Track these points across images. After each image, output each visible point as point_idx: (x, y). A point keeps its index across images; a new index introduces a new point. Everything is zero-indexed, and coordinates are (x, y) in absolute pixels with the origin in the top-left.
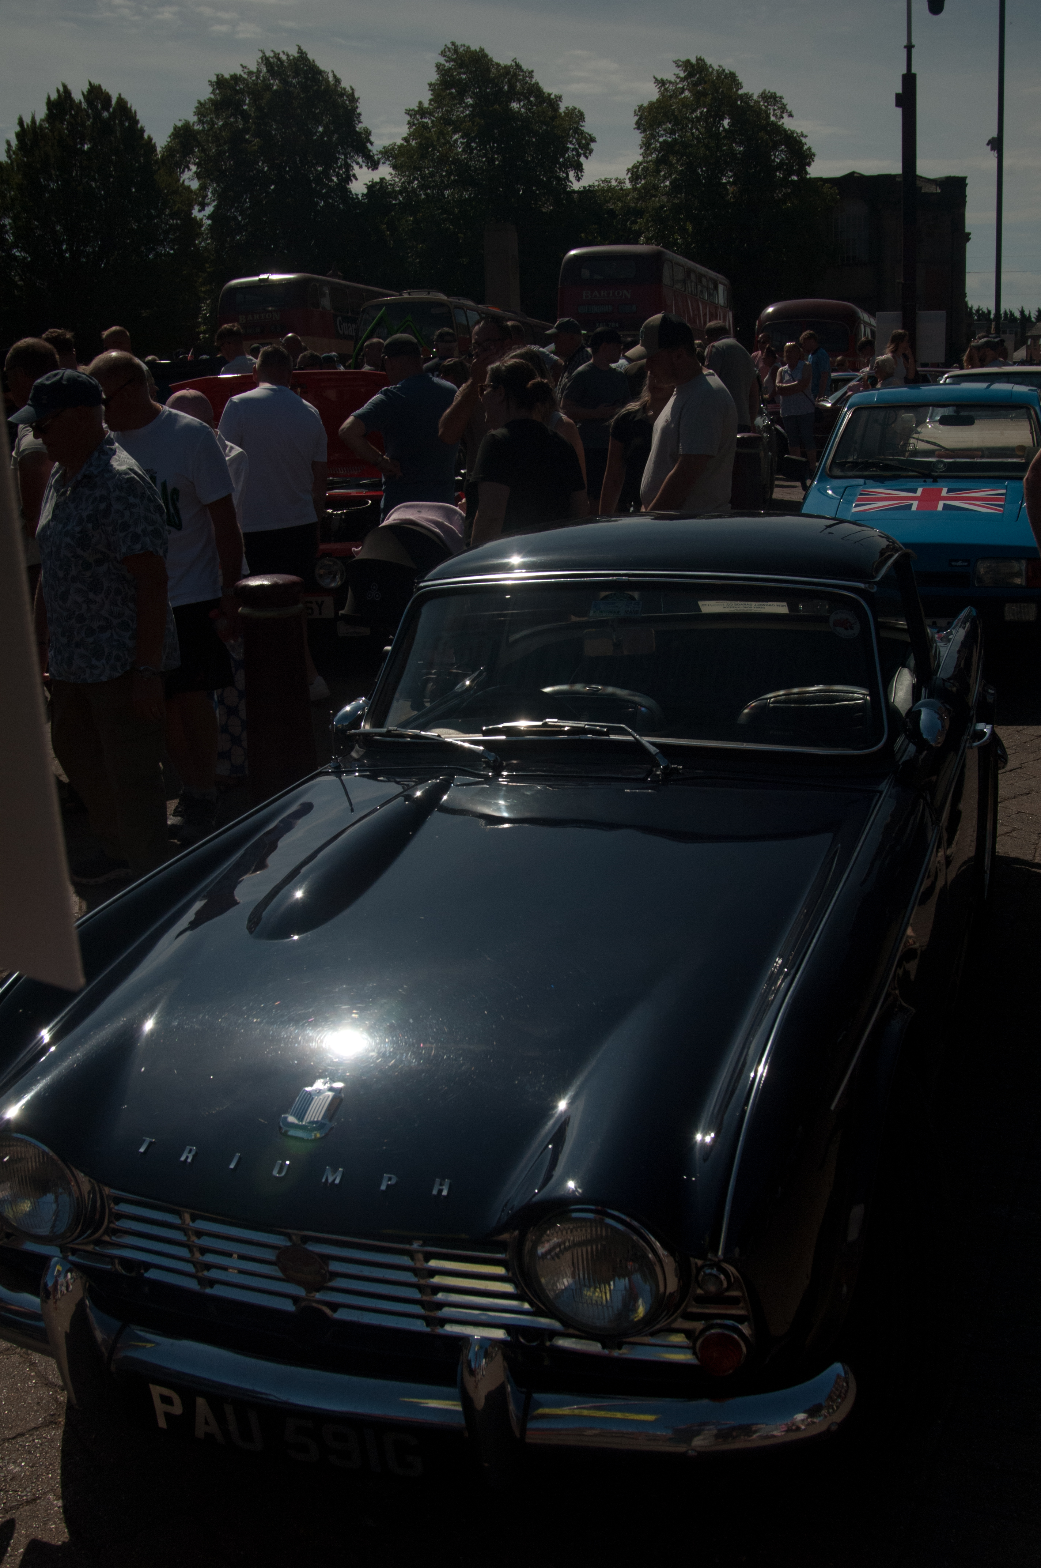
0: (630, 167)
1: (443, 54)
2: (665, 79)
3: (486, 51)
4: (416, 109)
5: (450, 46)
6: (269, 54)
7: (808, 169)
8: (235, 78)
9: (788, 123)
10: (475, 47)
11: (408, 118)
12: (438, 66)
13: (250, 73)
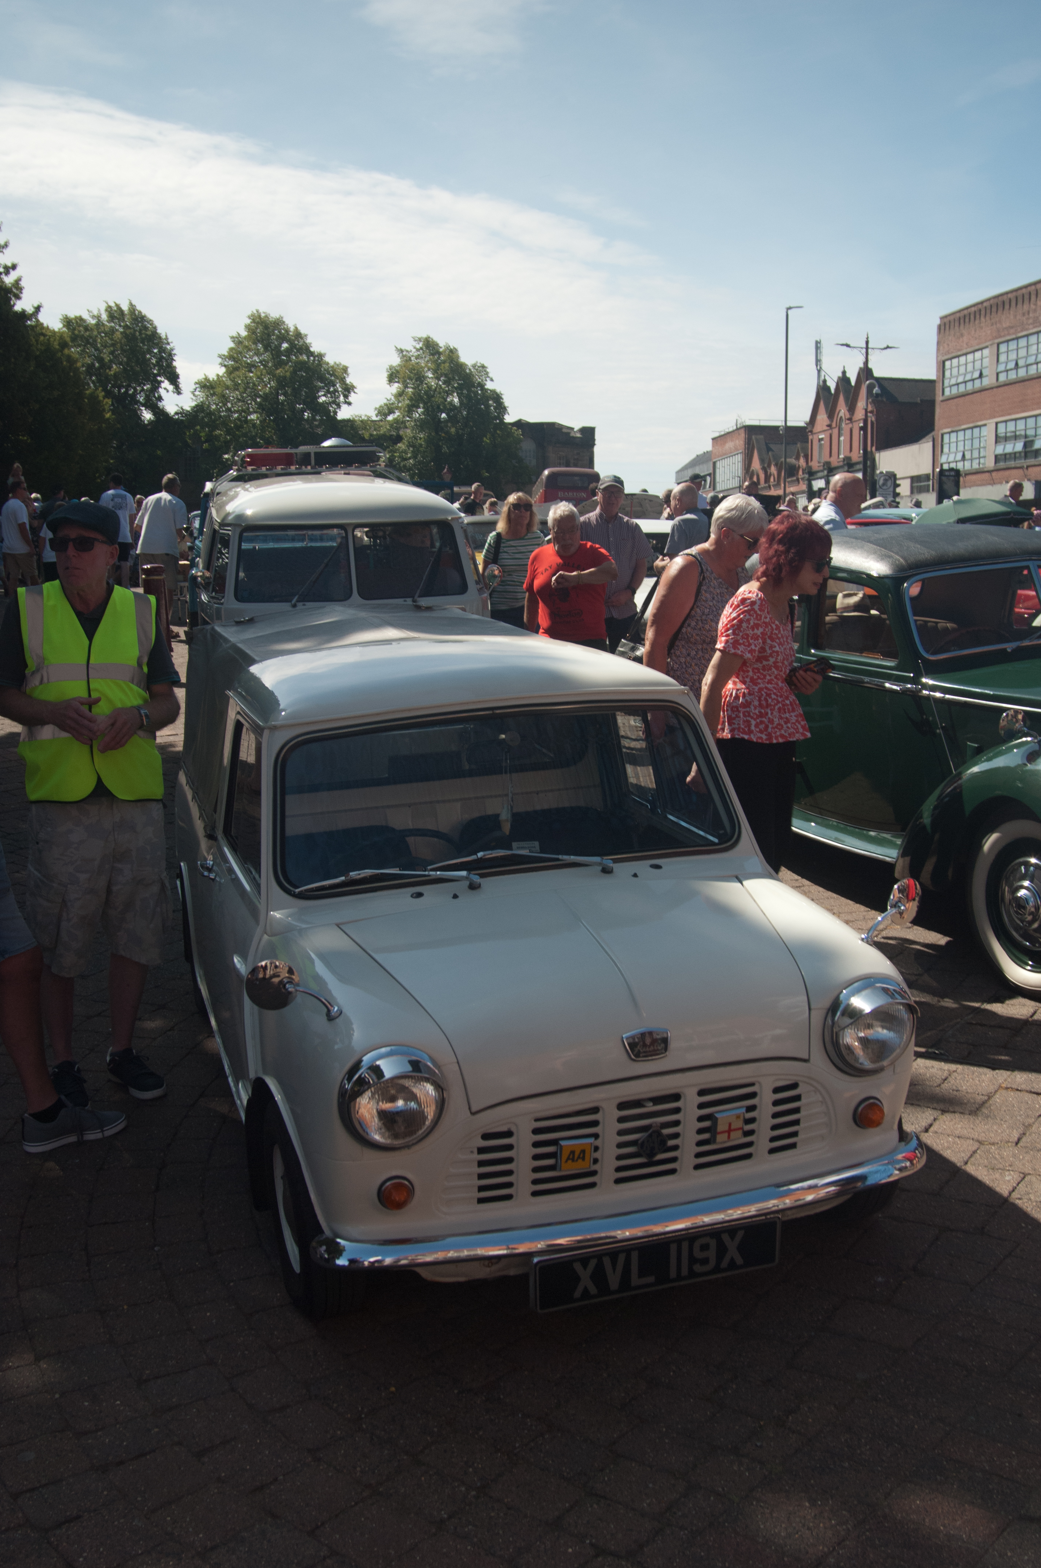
0: (378, 407)
1: (249, 317)
2: (403, 348)
3: (284, 320)
4: (226, 354)
5: (255, 312)
6: (113, 305)
7: (506, 417)
8: (81, 319)
9: (489, 385)
10: (274, 314)
11: (220, 360)
12: (247, 327)
13: (93, 317)
